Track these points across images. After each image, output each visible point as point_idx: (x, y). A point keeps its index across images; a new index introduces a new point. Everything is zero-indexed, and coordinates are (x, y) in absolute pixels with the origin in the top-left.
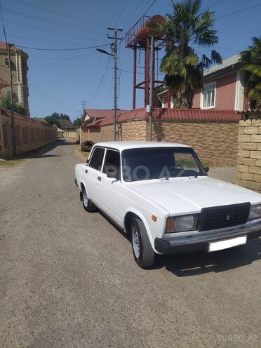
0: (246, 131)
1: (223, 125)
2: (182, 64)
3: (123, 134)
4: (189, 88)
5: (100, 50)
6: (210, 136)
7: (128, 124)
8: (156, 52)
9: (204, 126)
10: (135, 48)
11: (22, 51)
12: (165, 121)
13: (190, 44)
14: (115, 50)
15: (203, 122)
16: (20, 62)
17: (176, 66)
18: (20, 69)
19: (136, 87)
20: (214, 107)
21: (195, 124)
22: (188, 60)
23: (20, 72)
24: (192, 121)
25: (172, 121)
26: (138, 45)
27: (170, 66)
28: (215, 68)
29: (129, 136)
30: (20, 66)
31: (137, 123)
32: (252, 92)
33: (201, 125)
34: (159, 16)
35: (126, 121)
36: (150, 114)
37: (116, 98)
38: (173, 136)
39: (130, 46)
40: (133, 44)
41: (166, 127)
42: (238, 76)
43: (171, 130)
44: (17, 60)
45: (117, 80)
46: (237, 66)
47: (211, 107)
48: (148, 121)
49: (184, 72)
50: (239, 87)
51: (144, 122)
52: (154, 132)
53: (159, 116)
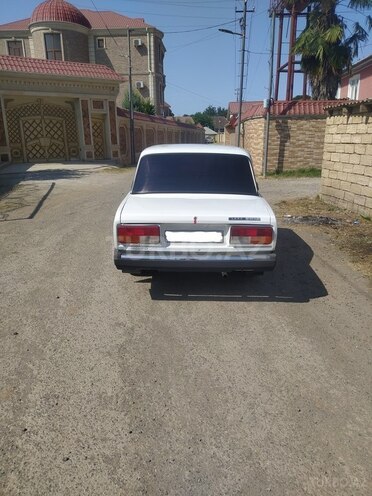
0: (330, 131)
2: (319, 41)
4: (330, 72)
5: (223, 30)
7: (249, 123)
10: (281, 16)
11: (155, 29)
12: (291, 118)
14: (243, 27)
16: (152, 44)
17: (312, 45)
18: (152, 53)
19: (280, 70)
22: (328, 35)
23: (152, 57)
25: (300, 118)
26: (286, 11)
27: (304, 45)
30: (152, 48)
31: (256, 121)
35: (247, 120)
36: (268, 109)
38: (301, 137)
41: (293, 125)
43: (299, 129)
44: (149, 41)
48: (265, 118)
49: (320, 51)
51: (262, 120)
52: (276, 132)
53: (284, 112)
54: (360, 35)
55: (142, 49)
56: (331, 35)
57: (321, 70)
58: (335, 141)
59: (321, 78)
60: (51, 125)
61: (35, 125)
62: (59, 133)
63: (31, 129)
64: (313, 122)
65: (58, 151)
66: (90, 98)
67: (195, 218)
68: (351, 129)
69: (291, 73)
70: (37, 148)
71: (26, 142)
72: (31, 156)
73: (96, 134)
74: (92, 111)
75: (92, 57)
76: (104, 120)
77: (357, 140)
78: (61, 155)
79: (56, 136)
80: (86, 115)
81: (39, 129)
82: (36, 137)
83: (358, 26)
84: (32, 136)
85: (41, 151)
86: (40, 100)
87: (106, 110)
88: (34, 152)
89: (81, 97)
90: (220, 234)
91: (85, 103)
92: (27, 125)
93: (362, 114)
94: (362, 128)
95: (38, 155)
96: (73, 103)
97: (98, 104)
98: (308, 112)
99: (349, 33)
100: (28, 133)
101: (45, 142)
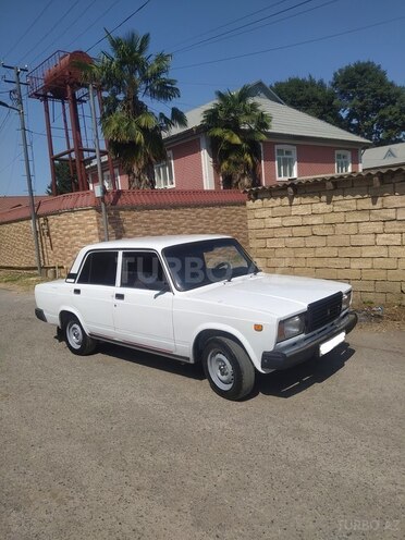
0: (257, 215)
1: (200, 210)
2: (134, 126)
3: (52, 234)
4: (149, 159)
6: (185, 227)
7: (62, 216)
8: (79, 107)
9: (177, 212)
10: (45, 98)
12: (123, 209)
13: (141, 98)
14: (20, 101)
15: (175, 207)
17: (127, 129)
19: (55, 159)
20: (174, 186)
21: (165, 211)
22: (143, 121)
24: (161, 207)
25: (133, 209)
26: (49, 94)
28: (176, 130)
29: (67, 235)
31: (80, 214)
32: (225, 165)
33: (173, 212)
34: (81, 52)
35: (57, 213)
36: (102, 199)
37: (29, 176)
38: (138, 230)
39: (37, 95)
40: (41, 92)
41: (126, 218)
42: (203, 143)
43: (134, 222)
45: (29, 148)
46: (201, 129)
47: (169, 186)
48: (98, 209)
49: (139, 137)
50: (205, 158)
51: (93, 212)
52: (109, 226)
53: (114, 202)
58: (271, 226)
59: (141, 165)
64: (146, 214)
77: (315, 220)
94: (322, 207)
98: (139, 202)
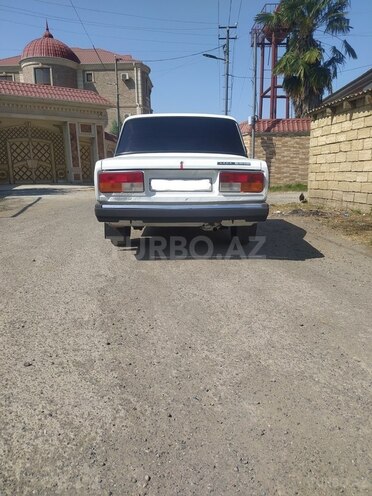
0: (315, 134)
2: (300, 62)
5: (207, 56)
10: (262, 45)
11: (142, 64)
12: (275, 135)
14: (227, 53)
16: (139, 78)
17: (292, 65)
18: (140, 86)
19: (263, 96)
23: (140, 91)
25: (284, 135)
26: (266, 41)
27: (285, 66)
30: (139, 82)
36: (253, 126)
38: (286, 153)
41: (277, 142)
43: (284, 146)
44: (137, 76)
48: (251, 135)
49: (300, 71)
51: (249, 137)
52: (262, 149)
53: (269, 130)
54: (338, 58)
55: (129, 83)
56: (310, 56)
57: (303, 89)
58: (320, 144)
59: (303, 96)
60: (39, 147)
61: (22, 147)
62: (47, 155)
63: (18, 151)
64: (297, 139)
65: (45, 173)
66: (78, 122)
67: (182, 163)
68: (335, 129)
69: (274, 98)
70: (24, 170)
71: (13, 164)
72: (17, 177)
73: (84, 157)
74: (79, 134)
75: (80, 83)
76: (92, 144)
77: (342, 138)
78: (49, 176)
79: (44, 159)
80: (74, 138)
81: (26, 151)
82: (23, 159)
83: (335, 50)
84: (19, 158)
85: (28, 173)
86: (28, 122)
87: (94, 133)
88: (21, 173)
89: (69, 121)
90: (208, 181)
91: (73, 126)
92: (14, 147)
93: (346, 112)
94: (347, 125)
95: (25, 177)
96: (61, 126)
97: (86, 128)
98: (291, 129)
99: (327, 56)
100: (15, 155)
101: (32, 164)
